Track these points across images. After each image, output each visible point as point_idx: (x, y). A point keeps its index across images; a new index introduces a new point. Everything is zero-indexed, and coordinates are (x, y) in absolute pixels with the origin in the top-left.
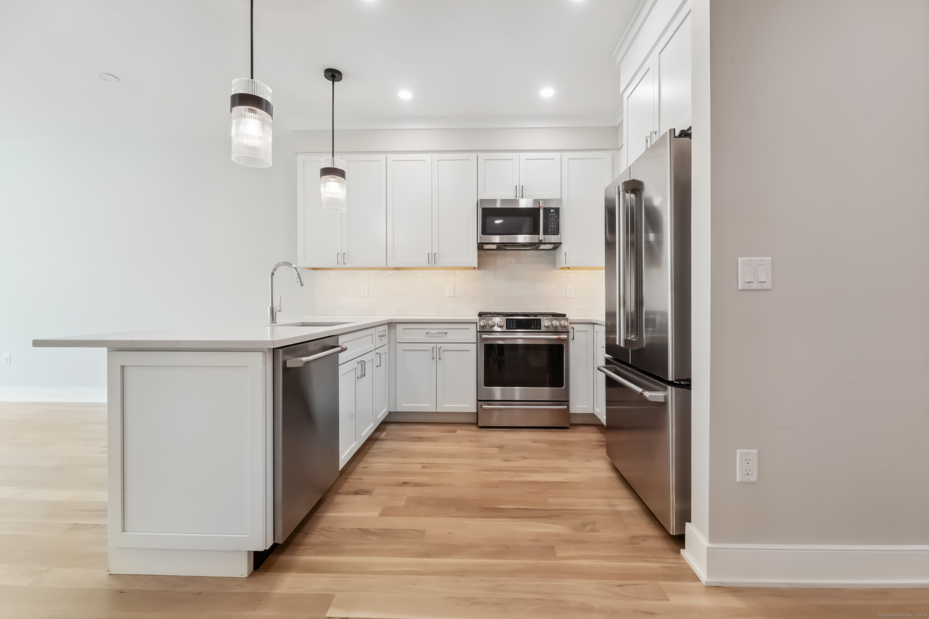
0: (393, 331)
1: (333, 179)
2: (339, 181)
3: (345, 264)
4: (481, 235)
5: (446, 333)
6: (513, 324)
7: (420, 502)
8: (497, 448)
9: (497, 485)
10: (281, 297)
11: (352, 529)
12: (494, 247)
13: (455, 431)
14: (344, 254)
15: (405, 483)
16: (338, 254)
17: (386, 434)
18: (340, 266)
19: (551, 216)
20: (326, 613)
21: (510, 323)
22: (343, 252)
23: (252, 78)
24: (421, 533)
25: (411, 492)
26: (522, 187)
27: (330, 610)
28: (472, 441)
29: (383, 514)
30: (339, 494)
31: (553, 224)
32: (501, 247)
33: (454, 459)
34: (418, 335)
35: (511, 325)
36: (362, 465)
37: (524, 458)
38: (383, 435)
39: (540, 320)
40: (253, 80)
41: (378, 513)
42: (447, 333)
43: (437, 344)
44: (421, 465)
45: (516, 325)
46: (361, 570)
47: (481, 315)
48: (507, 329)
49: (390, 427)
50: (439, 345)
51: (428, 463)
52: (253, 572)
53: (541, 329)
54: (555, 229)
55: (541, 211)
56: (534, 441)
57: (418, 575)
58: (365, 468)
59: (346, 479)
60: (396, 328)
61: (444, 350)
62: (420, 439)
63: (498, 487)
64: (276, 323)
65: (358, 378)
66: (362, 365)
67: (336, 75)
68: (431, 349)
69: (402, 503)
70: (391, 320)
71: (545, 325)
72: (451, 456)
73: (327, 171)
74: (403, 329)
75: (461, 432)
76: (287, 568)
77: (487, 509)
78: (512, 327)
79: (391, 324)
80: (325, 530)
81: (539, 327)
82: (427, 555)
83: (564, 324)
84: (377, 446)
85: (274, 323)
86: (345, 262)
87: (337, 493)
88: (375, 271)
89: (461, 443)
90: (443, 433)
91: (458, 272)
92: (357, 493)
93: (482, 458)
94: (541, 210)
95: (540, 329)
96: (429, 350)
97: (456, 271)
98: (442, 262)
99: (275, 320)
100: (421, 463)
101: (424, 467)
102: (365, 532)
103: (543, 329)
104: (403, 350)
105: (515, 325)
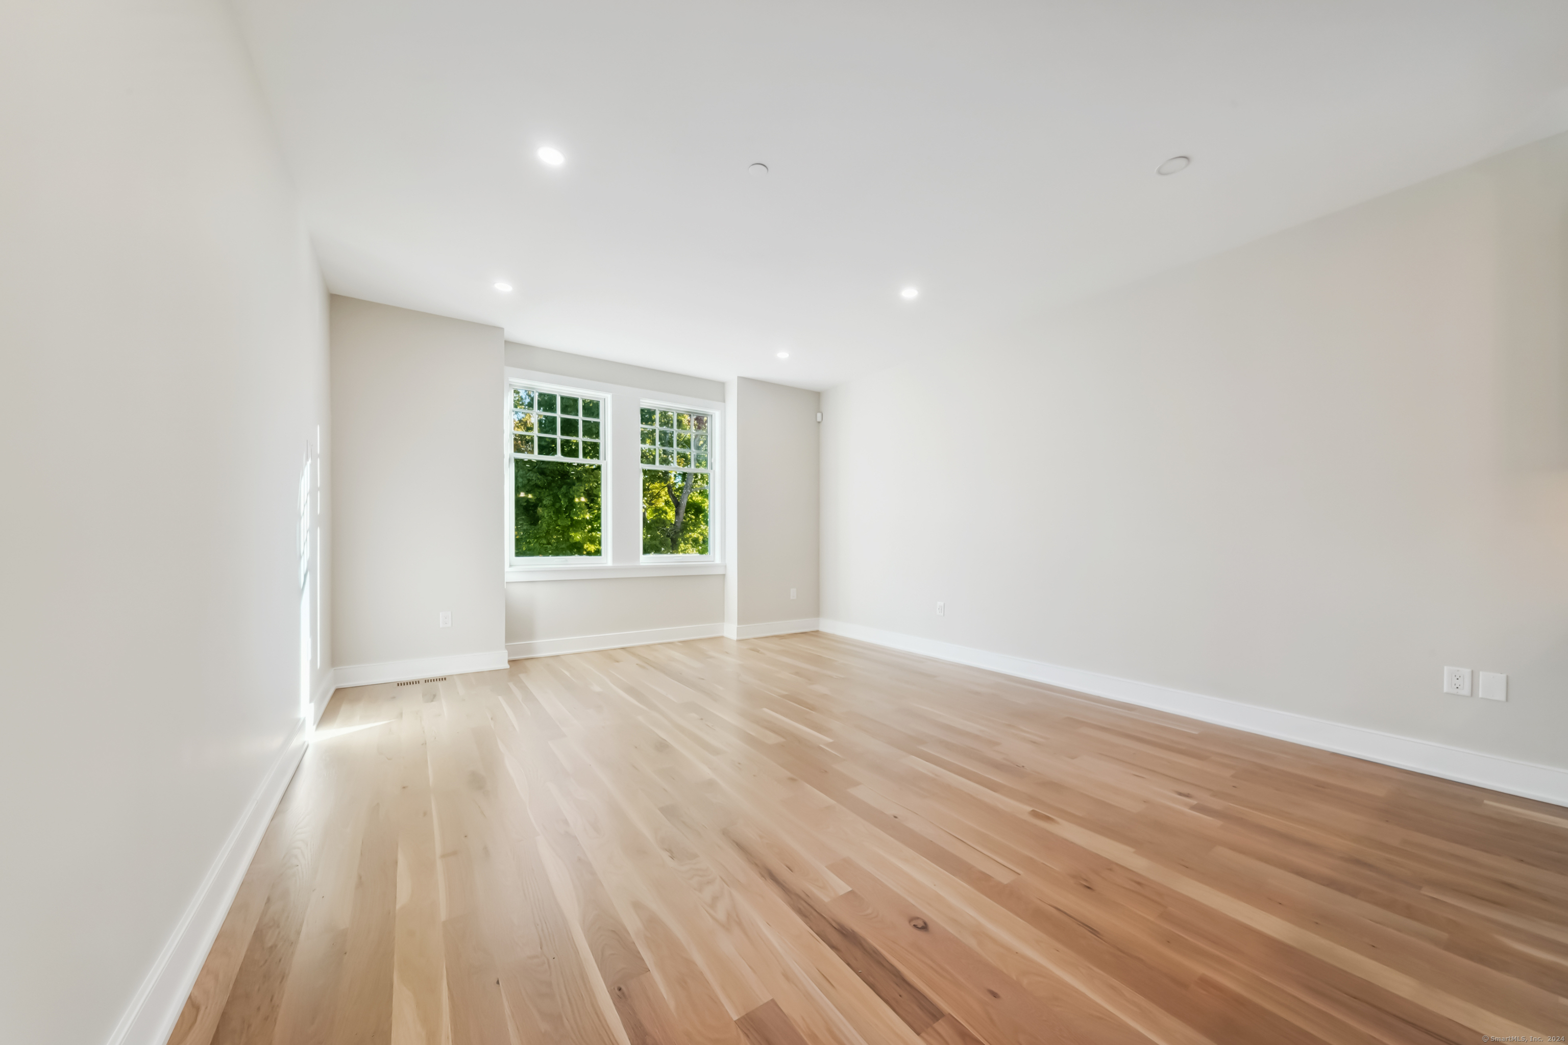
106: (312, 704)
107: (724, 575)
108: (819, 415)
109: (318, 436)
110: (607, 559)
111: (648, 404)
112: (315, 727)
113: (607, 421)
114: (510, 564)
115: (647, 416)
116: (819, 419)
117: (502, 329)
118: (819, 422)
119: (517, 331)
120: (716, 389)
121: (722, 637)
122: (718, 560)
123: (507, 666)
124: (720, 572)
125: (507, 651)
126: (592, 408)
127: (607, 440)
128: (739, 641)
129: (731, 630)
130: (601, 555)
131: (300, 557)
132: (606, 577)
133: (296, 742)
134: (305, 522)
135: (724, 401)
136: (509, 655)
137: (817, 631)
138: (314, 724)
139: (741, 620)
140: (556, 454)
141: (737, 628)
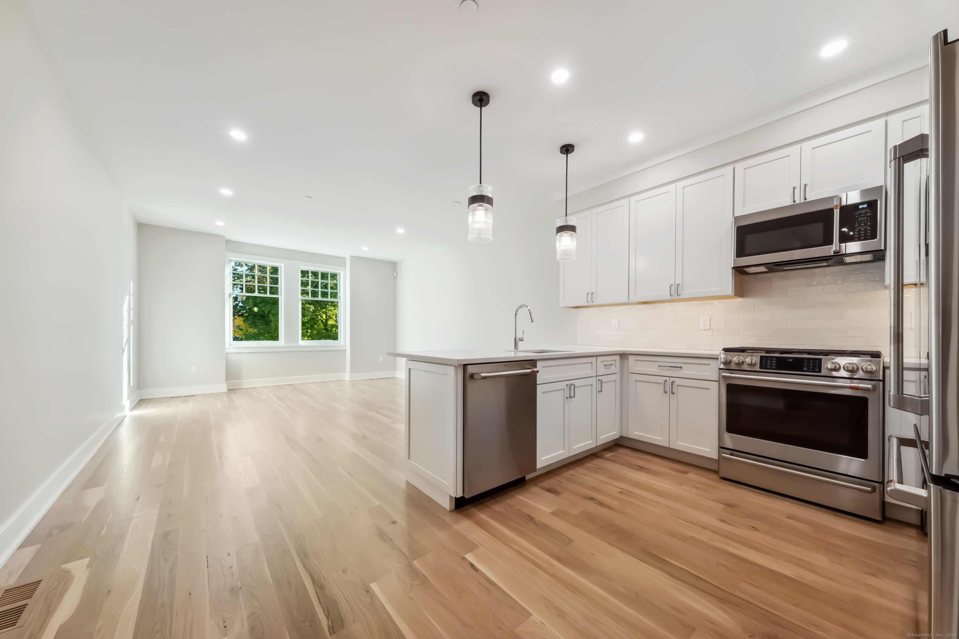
0: (626, 361)
1: (566, 234)
2: (571, 235)
3: (593, 302)
4: (736, 258)
5: (681, 367)
6: (771, 363)
7: (590, 518)
8: (724, 506)
9: (685, 539)
10: (523, 331)
11: (524, 513)
12: (763, 269)
13: (687, 473)
14: (593, 293)
15: (592, 499)
16: (588, 294)
17: (612, 455)
18: (589, 304)
19: (860, 215)
20: (465, 554)
21: (766, 361)
22: (592, 292)
23: (481, 183)
24: (569, 541)
25: (591, 507)
26: (805, 185)
27: (469, 554)
28: (698, 488)
29: (553, 514)
30: (537, 486)
31: (862, 225)
32: (773, 267)
33: (659, 497)
34: (651, 367)
35: (769, 364)
36: (571, 472)
37: (753, 529)
38: (609, 455)
39: (820, 360)
40: (481, 185)
41: (551, 511)
42: (683, 367)
43: (670, 378)
44: (620, 490)
45: (776, 364)
46: (505, 541)
47: (726, 350)
48: (760, 368)
49: (622, 451)
50: (672, 379)
51: (628, 491)
52: (454, 510)
53: (821, 373)
54: (869, 231)
55: (837, 213)
56: (790, 517)
57: (538, 568)
58: (572, 475)
59: (550, 478)
60: (628, 359)
61: (678, 385)
62: (641, 469)
63: (684, 541)
64: (518, 349)
65: (567, 398)
66: (570, 388)
67: (570, 148)
68: (663, 382)
69: (575, 512)
70: (623, 351)
71: (827, 368)
72: (659, 493)
73: (561, 229)
74: (636, 360)
75: (693, 476)
76: (469, 517)
77: (650, 554)
78: (769, 367)
79: (623, 356)
80: (508, 505)
81: (817, 370)
82: (559, 559)
83: (866, 368)
84: (598, 462)
85: (516, 349)
86: (593, 300)
87: (536, 485)
88: (625, 306)
89: (682, 485)
90: (671, 470)
91: (715, 302)
92: (549, 490)
93: (692, 508)
94: (835, 210)
95: (820, 371)
96: (661, 383)
97: (713, 301)
98: (686, 293)
99: (517, 347)
100: (622, 489)
101: (621, 492)
102: (531, 519)
103: (824, 372)
104: (634, 381)
105: (774, 364)
106: (128, 401)
107: (345, 350)
108: (395, 273)
109: (132, 286)
110: (281, 342)
111: (305, 268)
112: (129, 411)
113: (282, 276)
114: (230, 344)
115: (304, 273)
116: (395, 275)
117: (224, 236)
118: (396, 277)
119: (231, 236)
120: (341, 261)
121: (344, 380)
122: (342, 343)
123: (226, 391)
124: (343, 348)
125: (226, 384)
126: (275, 270)
127: (282, 286)
128: (350, 381)
129: (347, 376)
130: (278, 340)
131: (123, 336)
132: (280, 351)
133: (119, 415)
134: (125, 323)
135: (345, 267)
136: (227, 387)
137: (394, 377)
138: (129, 409)
139: (352, 371)
140: (255, 292)
141: (350, 375)
